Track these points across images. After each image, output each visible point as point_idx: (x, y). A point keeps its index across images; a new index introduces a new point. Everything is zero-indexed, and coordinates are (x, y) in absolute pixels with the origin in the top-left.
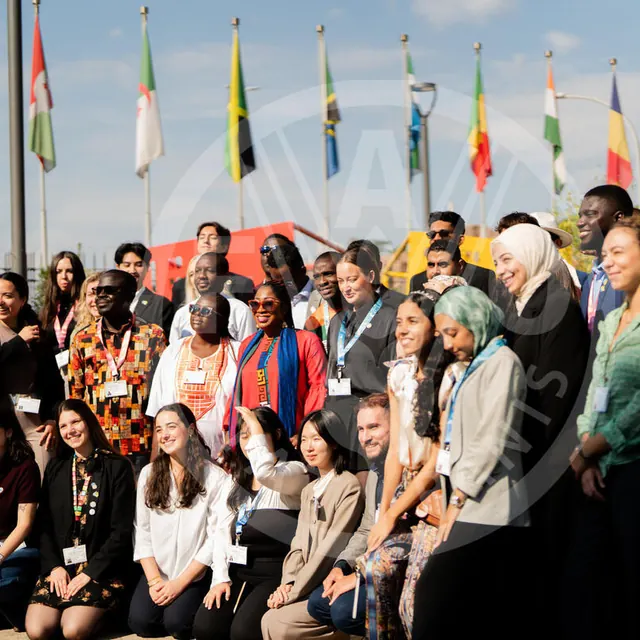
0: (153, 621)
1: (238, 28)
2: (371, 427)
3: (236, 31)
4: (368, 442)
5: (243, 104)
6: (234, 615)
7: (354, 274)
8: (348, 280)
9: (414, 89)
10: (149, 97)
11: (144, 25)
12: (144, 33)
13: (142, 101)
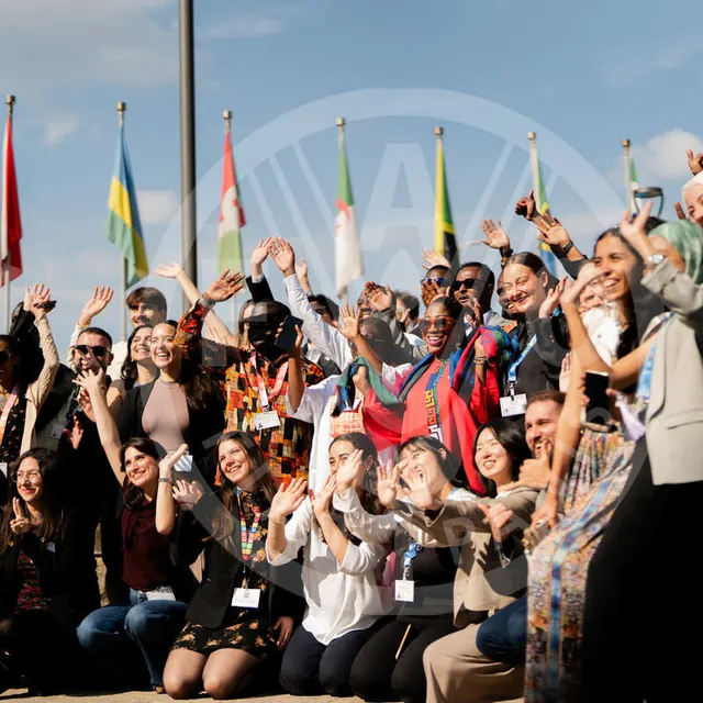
0: (306, 676)
1: (441, 138)
2: (541, 422)
3: (439, 141)
4: (537, 439)
5: (449, 219)
6: (396, 661)
7: (524, 275)
8: (517, 283)
9: (636, 194)
10: (347, 213)
11: (341, 138)
12: (340, 147)
13: (341, 218)
